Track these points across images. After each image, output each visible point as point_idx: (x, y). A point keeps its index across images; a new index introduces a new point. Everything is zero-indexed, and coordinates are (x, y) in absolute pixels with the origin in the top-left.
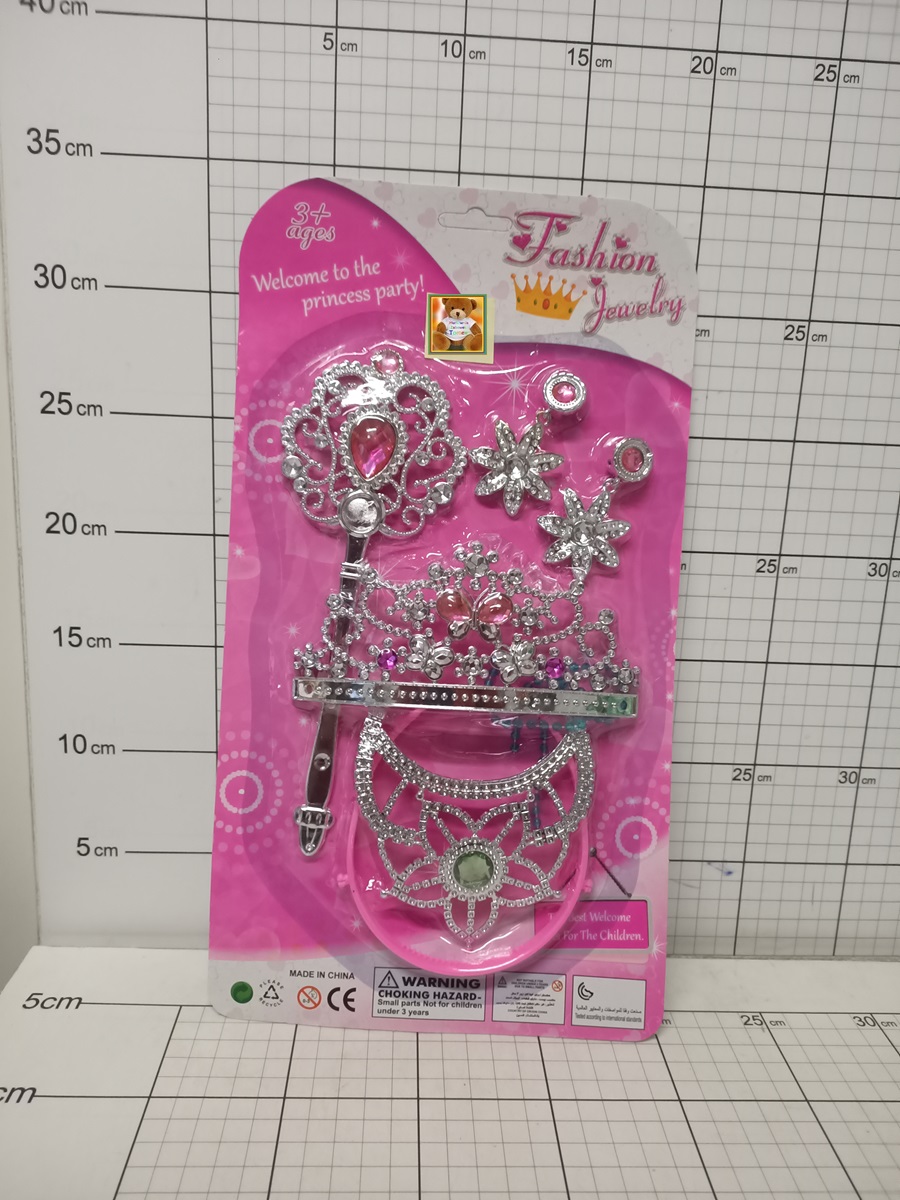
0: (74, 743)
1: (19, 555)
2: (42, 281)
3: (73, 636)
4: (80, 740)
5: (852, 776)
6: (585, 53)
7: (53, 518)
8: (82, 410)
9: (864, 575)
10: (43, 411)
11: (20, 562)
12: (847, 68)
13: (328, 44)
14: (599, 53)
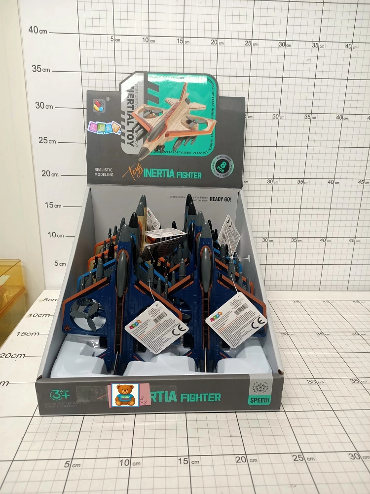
0: (52, 234)
1: (35, 182)
2: (38, 107)
3: (50, 205)
4: (54, 234)
5: (266, 240)
6: (182, 40)
7: (44, 172)
8: (50, 142)
9: (266, 183)
10: (40, 142)
11: (35, 184)
12: (254, 42)
13: (112, 40)
14: (186, 39)
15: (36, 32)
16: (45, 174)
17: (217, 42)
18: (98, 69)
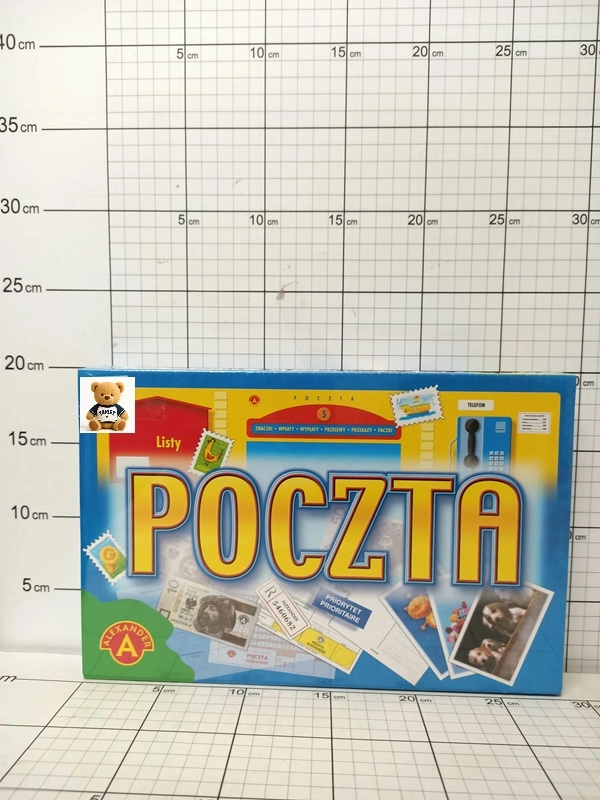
15: (11, 46)
16: (13, 365)
17: (428, 51)
18: (146, 122)
